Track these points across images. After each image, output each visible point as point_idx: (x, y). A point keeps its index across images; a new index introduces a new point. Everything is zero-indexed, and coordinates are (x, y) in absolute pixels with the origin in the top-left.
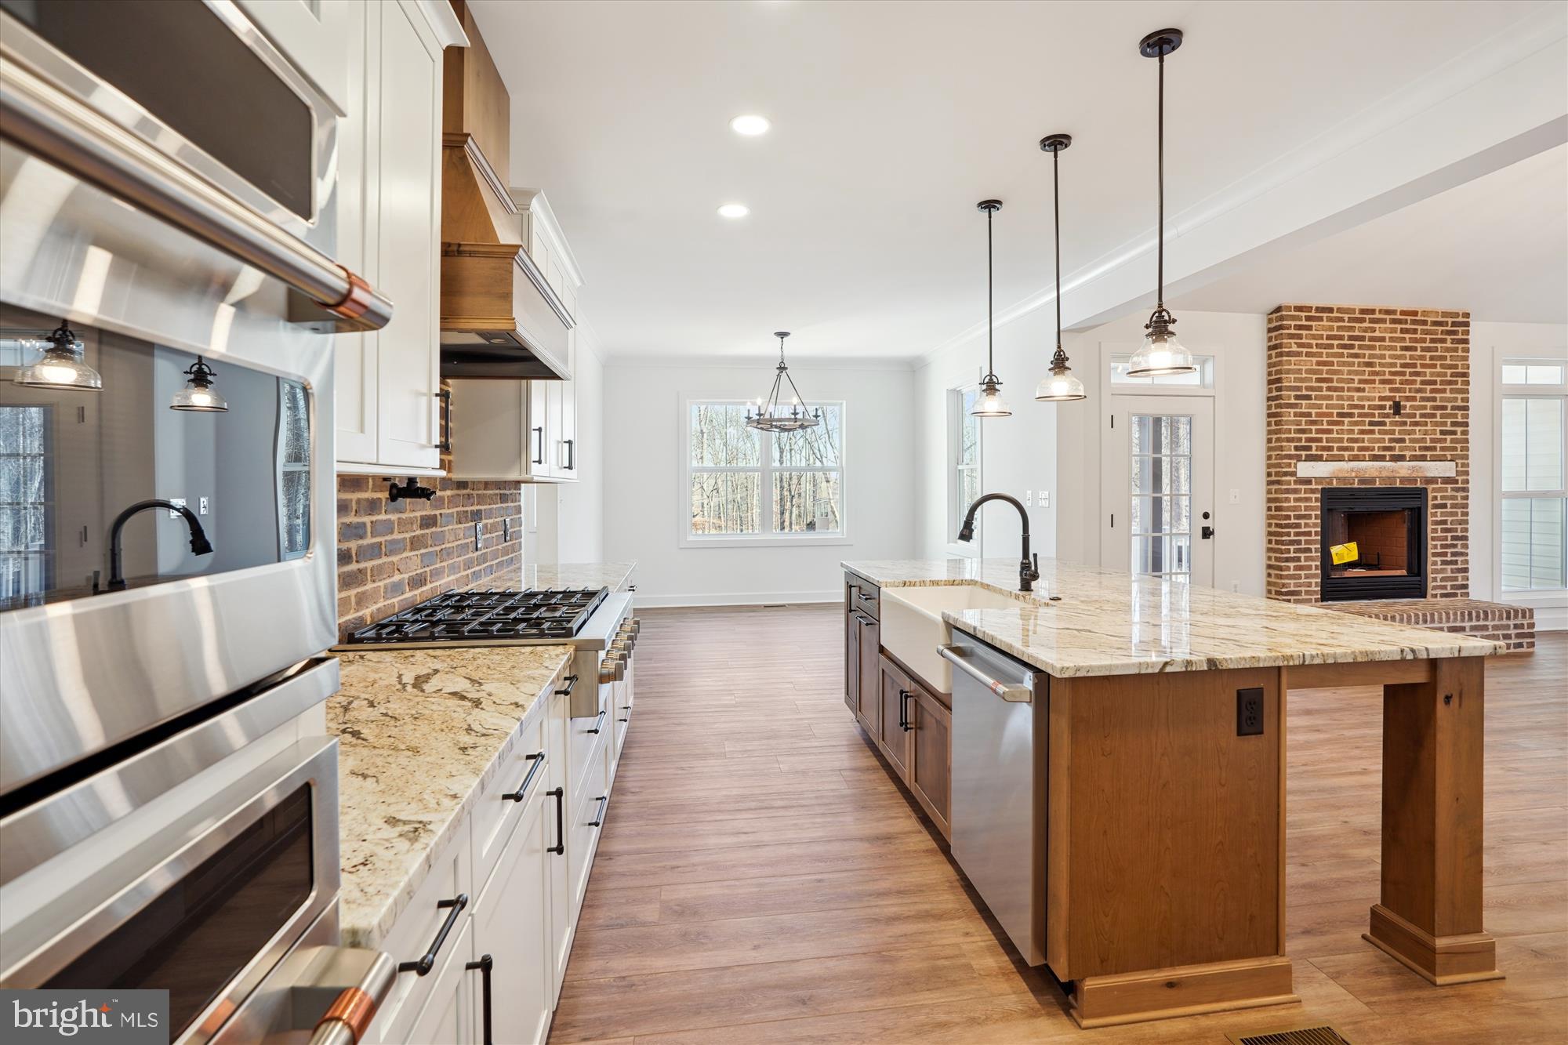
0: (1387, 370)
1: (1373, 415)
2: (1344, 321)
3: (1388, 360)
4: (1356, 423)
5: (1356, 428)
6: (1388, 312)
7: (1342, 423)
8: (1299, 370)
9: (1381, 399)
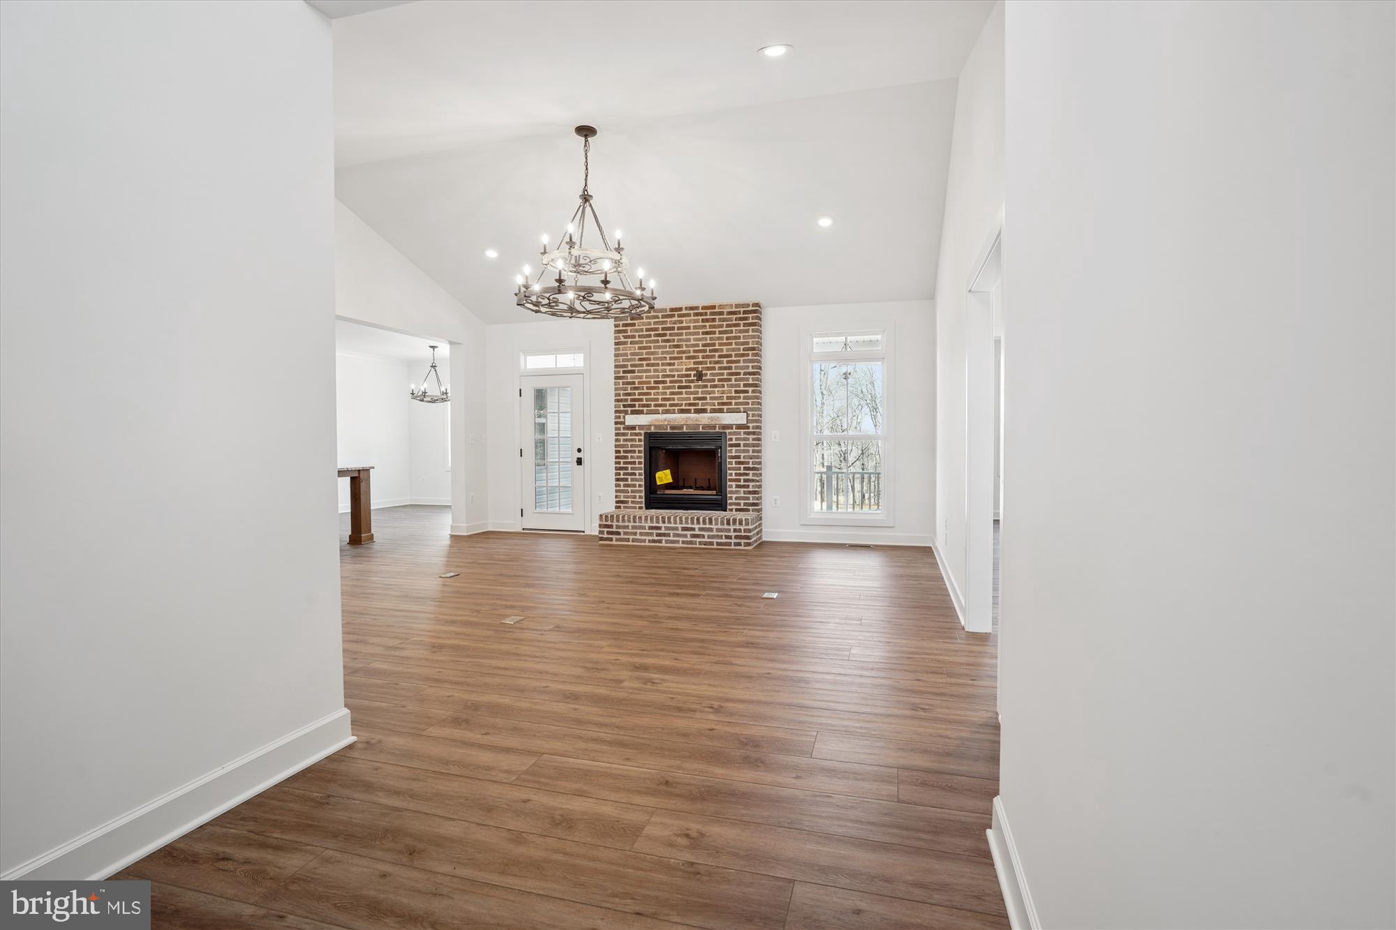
0: (692, 349)
1: (681, 381)
2: (659, 318)
3: (692, 342)
4: (668, 388)
5: (668, 391)
6: (692, 308)
7: (658, 388)
8: (626, 353)
9: (687, 370)
